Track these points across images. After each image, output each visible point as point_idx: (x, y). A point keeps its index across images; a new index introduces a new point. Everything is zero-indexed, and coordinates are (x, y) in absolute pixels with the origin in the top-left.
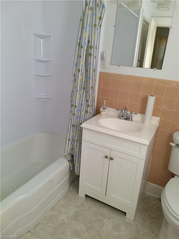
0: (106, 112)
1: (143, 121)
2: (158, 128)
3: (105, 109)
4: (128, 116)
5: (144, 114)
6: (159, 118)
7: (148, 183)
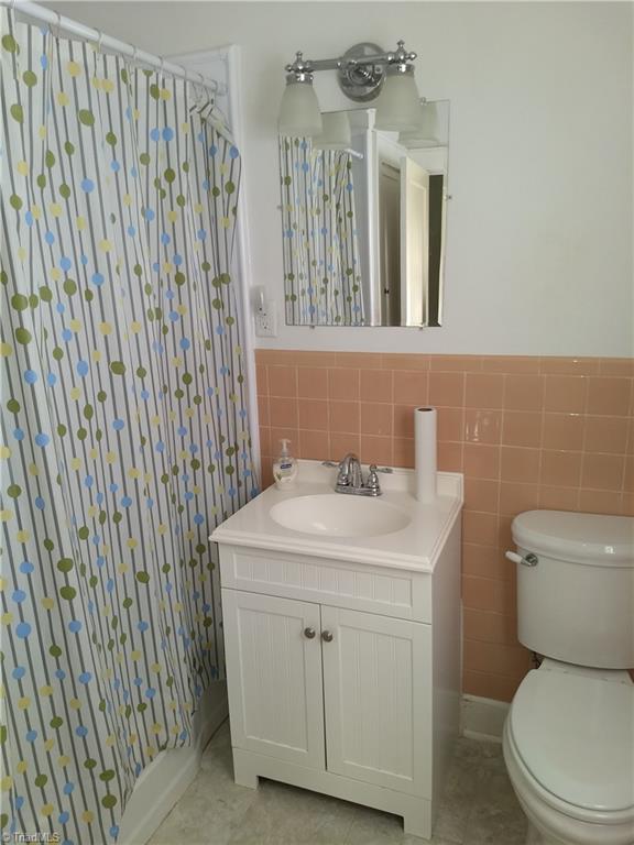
0: (292, 478)
1: (413, 493)
2: (463, 507)
3: (289, 466)
4: (365, 482)
5: (413, 467)
6: (462, 475)
7: (467, 696)
